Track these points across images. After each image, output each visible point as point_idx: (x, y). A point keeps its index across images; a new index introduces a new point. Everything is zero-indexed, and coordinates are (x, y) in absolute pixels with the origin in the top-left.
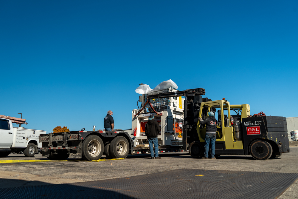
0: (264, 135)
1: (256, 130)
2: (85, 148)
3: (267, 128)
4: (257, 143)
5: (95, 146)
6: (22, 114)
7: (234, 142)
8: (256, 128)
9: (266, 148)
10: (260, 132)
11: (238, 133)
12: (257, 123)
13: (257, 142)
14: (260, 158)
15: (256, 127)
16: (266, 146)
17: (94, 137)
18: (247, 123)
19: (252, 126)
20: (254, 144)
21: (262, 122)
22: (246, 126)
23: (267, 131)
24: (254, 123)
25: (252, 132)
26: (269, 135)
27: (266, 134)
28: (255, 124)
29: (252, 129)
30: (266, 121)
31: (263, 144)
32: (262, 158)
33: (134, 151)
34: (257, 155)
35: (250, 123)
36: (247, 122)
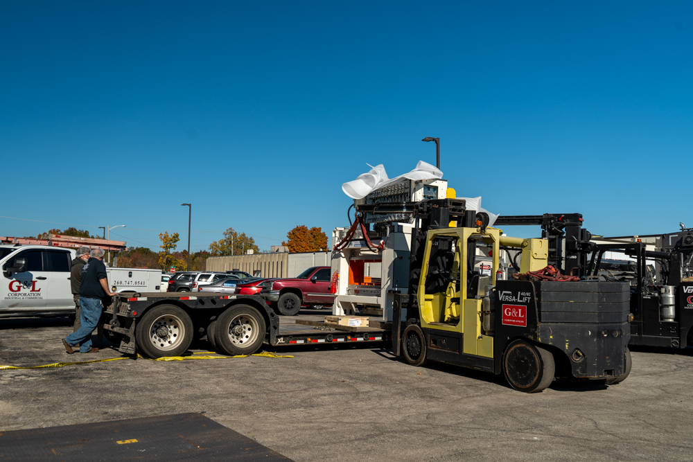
0: (532, 330)
1: (518, 314)
2: (142, 332)
3: (540, 311)
4: (517, 348)
5: (175, 327)
6: (190, 205)
7: (479, 338)
8: (520, 310)
9: (534, 364)
10: (525, 322)
11: (489, 316)
12: (521, 298)
13: (519, 346)
14: (520, 386)
15: (520, 308)
16: (534, 359)
17: (167, 309)
18: (505, 294)
19: (513, 303)
20: (512, 349)
21: (532, 296)
22: (502, 302)
23: (540, 321)
24: (516, 298)
25: (511, 318)
26: (545, 332)
27: (536, 327)
28: (519, 301)
29: (511, 311)
30: (539, 296)
31: (528, 351)
32: (523, 387)
33: (282, 339)
34: (515, 378)
35: (509, 295)
36: (504, 292)
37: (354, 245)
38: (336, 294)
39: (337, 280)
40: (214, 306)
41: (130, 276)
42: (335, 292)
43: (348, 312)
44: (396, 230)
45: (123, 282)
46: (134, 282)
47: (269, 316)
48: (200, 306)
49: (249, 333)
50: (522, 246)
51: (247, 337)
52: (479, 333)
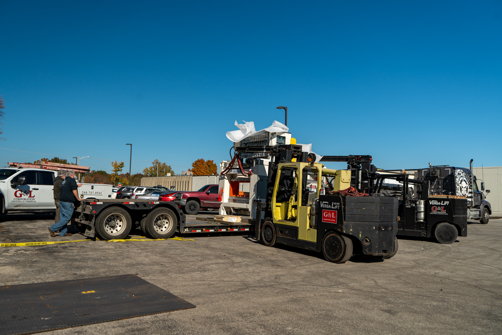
0: (340, 225)
1: (332, 216)
2: (100, 223)
3: (345, 214)
4: (332, 236)
5: (120, 221)
6: (131, 145)
7: (308, 230)
9: (341, 246)
10: (336, 220)
11: (314, 217)
12: (334, 206)
13: (332, 235)
14: (332, 259)
15: (333, 212)
16: (341, 243)
17: (115, 210)
18: (324, 204)
19: (329, 209)
20: (328, 237)
21: (340, 205)
22: (322, 208)
23: (345, 220)
24: (331, 206)
25: (327, 218)
26: (347, 226)
27: (342, 224)
28: (332, 208)
29: (328, 214)
30: (344, 205)
31: (337, 238)
32: (334, 260)
33: (187, 229)
34: (329, 255)
35: (327, 204)
36: (324, 202)
37: (233, 172)
38: (222, 202)
39: (222, 193)
40: (145, 208)
41: (92, 188)
42: (221, 200)
43: (229, 213)
44: (259, 163)
45: (88, 192)
46: (94, 193)
47: (180, 215)
48: (136, 208)
49: (166, 225)
50: (335, 174)
51: (165, 227)
52: (308, 227)
